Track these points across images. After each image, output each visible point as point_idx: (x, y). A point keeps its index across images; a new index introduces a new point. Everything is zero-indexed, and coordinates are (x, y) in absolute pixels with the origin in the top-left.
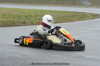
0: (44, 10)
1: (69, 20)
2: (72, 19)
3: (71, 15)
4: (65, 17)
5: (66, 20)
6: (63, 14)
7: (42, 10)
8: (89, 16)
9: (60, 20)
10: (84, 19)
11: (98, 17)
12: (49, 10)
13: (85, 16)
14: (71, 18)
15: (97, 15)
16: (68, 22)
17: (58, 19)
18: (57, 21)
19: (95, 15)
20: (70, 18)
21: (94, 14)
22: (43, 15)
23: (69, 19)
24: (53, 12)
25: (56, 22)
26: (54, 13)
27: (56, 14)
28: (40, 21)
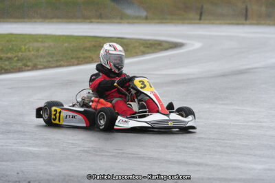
0: (16, 34)
1: (80, 60)
2: (90, 57)
3: (88, 45)
4: (72, 50)
5: (72, 58)
6: (66, 45)
8: (135, 47)
9: (57, 60)
11: (160, 47)
12: (30, 35)
14: (88, 54)
15: (156, 44)
16: (78, 64)
17: (52, 58)
18: (49, 61)
19: (150, 44)
20: (83, 53)
21: (149, 40)
22: (10, 47)
23: (81, 55)
24: (40, 40)
25: (46, 64)
26: (42, 42)
27: (47, 45)
28: (3, 66)
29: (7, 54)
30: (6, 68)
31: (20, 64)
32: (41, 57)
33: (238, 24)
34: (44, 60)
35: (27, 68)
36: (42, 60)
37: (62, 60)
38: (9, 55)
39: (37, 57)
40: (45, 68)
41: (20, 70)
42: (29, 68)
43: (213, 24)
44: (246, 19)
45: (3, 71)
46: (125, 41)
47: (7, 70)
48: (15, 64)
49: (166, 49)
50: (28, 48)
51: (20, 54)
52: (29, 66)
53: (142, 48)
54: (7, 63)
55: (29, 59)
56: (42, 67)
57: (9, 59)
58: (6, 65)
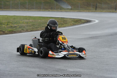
4: (42, 23)
5: (43, 27)
6: (39, 21)
7: (15, 16)
8: (69, 22)
9: (36, 28)
10: (64, 26)
11: (81, 22)
12: (23, 16)
13: (65, 22)
15: (78, 21)
17: (34, 26)
18: (33, 28)
19: (76, 21)
21: (75, 19)
22: (15, 21)
25: (31, 29)
26: (29, 19)
27: (31, 21)
28: (13, 30)
29: (14, 24)
30: (14, 31)
31: (20, 29)
32: (29, 26)
33: (113, 12)
34: (31, 27)
35: (23, 31)
36: (30, 28)
37: (39, 28)
38: (15, 25)
39: (27, 26)
40: (31, 31)
41: (20, 32)
42: (25, 31)
43: (102, 12)
44: (116, 10)
45: (13, 32)
46: (65, 19)
47: (15, 32)
48: (18, 29)
49: (84, 23)
50: (23, 22)
51: (20, 25)
52: (24, 30)
53: (73, 23)
54: (15, 29)
55: (24, 27)
56: (30, 31)
57: (15, 27)
58: (14, 30)
